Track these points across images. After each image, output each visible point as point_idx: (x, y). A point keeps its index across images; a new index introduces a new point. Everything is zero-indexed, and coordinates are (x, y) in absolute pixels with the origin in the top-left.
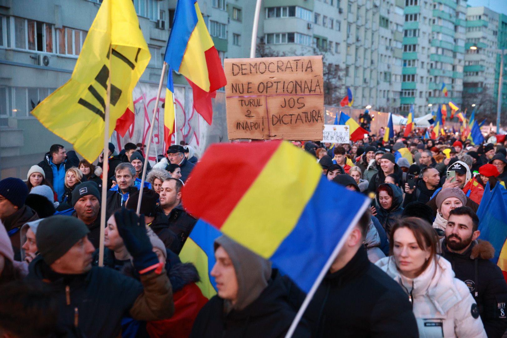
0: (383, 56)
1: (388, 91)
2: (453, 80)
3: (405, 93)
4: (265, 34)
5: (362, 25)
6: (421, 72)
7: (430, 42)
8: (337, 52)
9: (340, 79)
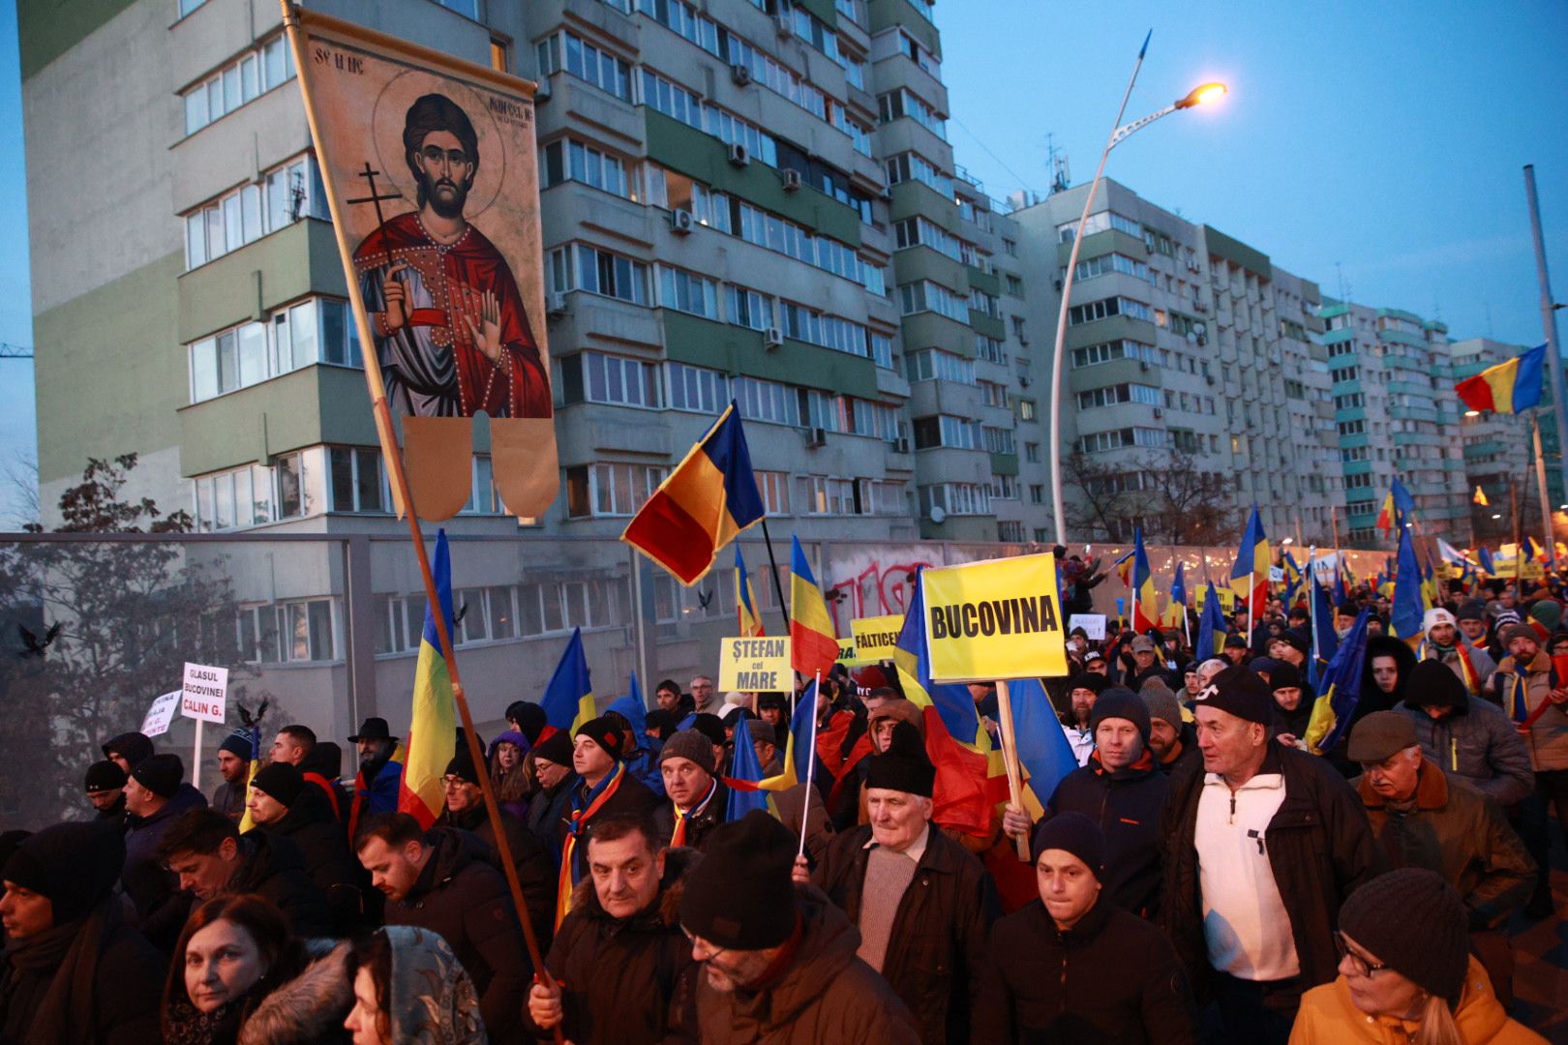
0: (1303, 448)
1: (1322, 508)
2: (1446, 475)
3: (1356, 508)
4: (1080, 437)
5: (1254, 400)
6: (1381, 468)
7: (1387, 411)
8: (1214, 450)
9: (1226, 497)
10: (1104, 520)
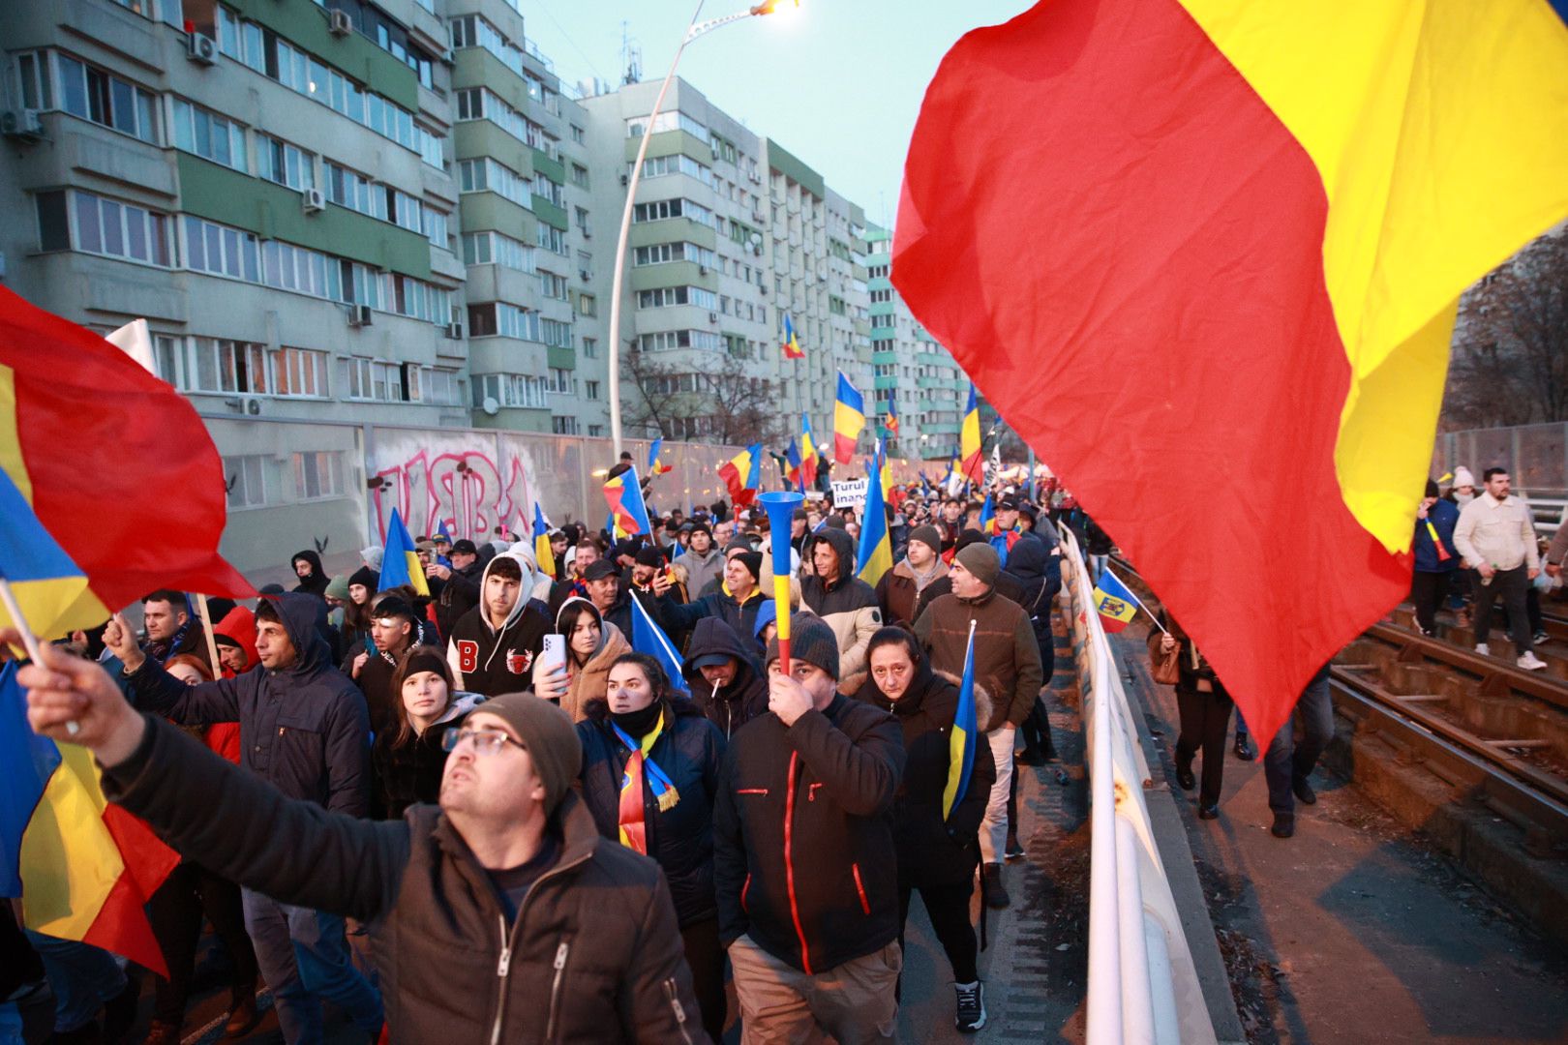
0: (842, 362)
3: (883, 419)
4: (638, 336)
6: (905, 384)
8: (763, 358)
9: (772, 403)
10: (658, 420)
